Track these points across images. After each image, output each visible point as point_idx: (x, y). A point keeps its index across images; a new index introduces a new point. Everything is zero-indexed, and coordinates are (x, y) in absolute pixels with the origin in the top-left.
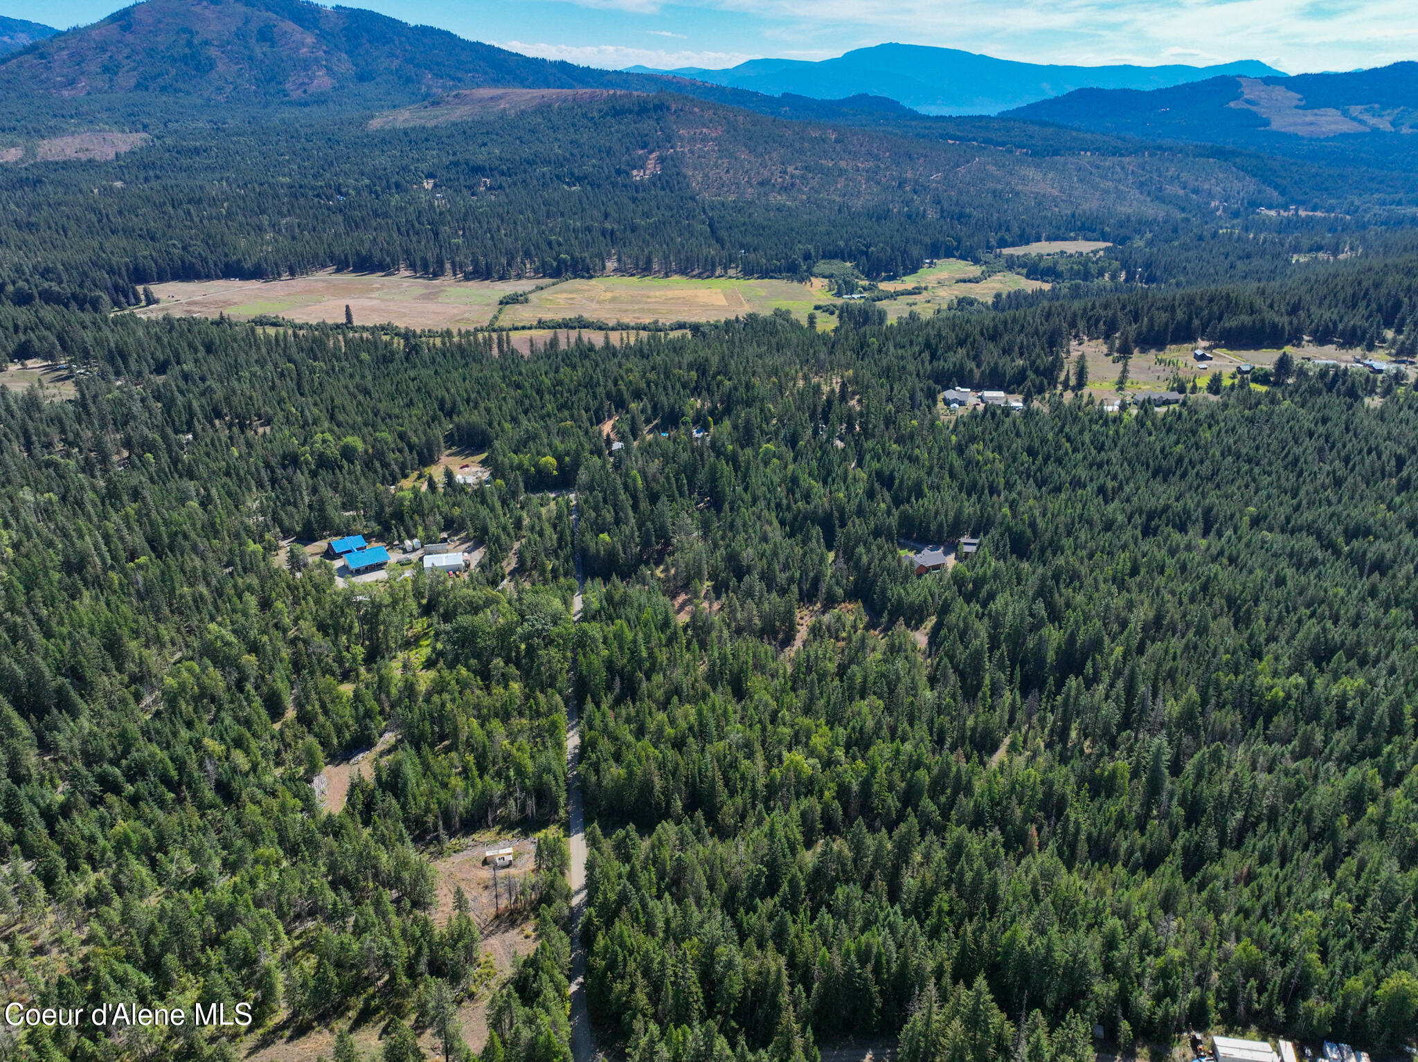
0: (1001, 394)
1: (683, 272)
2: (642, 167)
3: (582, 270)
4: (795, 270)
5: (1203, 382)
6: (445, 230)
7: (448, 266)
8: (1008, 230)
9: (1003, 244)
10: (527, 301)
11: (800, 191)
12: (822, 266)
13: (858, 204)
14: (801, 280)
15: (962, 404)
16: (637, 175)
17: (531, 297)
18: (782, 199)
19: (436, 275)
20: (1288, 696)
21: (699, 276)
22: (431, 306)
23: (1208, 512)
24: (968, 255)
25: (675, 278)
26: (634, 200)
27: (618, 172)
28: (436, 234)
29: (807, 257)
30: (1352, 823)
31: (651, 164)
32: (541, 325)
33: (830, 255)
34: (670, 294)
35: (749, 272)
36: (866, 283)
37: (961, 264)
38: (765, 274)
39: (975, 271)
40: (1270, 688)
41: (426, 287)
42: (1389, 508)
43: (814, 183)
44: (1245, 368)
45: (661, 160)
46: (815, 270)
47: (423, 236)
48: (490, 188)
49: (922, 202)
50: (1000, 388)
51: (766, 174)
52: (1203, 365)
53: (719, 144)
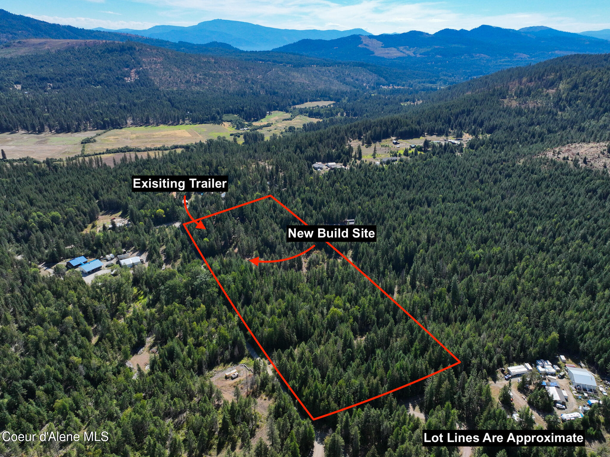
0: (334, 163)
1: (165, 123)
2: (129, 76)
3: (117, 125)
4: (215, 119)
5: (402, 152)
6: (38, 109)
7: (46, 127)
8: (295, 98)
9: (294, 104)
10: (95, 141)
11: (204, 85)
12: (225, 117)
13: (231, 90)
14: (219, 124)
15: (321, 169)
16: (128, 80)
17: (96, 139)
18: (197, 88)
19: (40, 132)
20: (480, 257)
21: (172, 124)
22: (45, 147)
23: (427, 198)
24: (283, 109)
25: (162, 126)
26: (131, 92)
27: (118, 78)
28: (34, 112)
29: (218, 113)
30: (516, 293)
31: (133, 75)
32: (108, 152)
33: (228, 112)
34: (163, 133)
35: (194, 121)
36: (246, 123)
37: (281, 113)
38: (202, 122)
39: (288, 115)
40: (474, 255)
41: (38, 138)
42: (481, 190)
43: (210, 81)
44: (413, 146)
45: (137, 73)
46: (223, 119)
47: (26, 113)
48: (54, 88)
49: (257, 88)
50: (332, 161)
51: (188, 78)
52: (398, 146)
53: (163, 65)
